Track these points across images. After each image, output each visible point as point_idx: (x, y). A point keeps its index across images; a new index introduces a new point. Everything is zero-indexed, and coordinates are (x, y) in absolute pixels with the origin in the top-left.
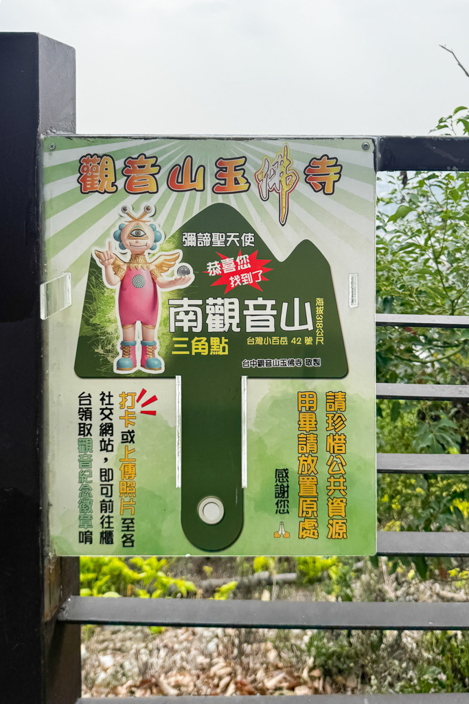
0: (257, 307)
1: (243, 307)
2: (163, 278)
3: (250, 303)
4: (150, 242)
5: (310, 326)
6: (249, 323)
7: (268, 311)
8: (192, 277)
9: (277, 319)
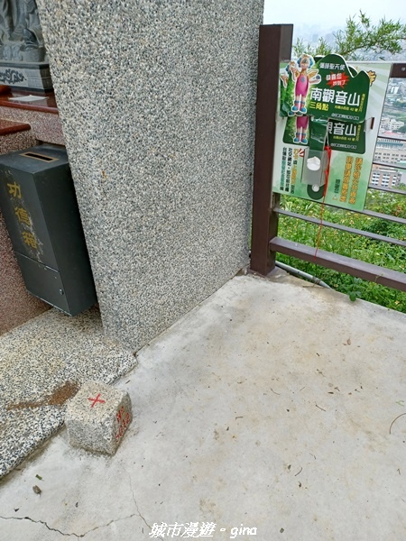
0: (341, 94)
1: (336, 94)
2: (311, 79)
3: (339, 92)
4: (309, 65)
5: (358, 105)
6: (337, 100)
7: (344, 96)
8: (320, 80)
9: (347, 100)
